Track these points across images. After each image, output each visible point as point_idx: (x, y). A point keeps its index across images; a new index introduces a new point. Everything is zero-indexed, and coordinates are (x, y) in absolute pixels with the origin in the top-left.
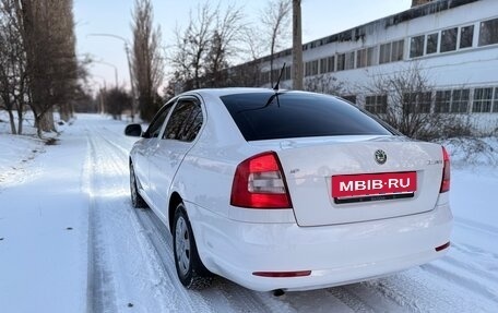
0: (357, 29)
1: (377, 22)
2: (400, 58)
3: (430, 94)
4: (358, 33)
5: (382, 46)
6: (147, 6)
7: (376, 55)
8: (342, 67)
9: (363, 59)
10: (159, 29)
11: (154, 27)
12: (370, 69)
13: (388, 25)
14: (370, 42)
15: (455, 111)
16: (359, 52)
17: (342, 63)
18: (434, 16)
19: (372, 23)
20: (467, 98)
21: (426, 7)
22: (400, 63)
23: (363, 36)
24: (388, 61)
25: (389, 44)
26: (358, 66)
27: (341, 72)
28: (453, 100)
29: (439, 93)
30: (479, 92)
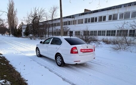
0: (73, 16)
1: (77, 14)
2: (82, 23)
3: (89, 31)
4: (73, 17)
5: (78, 20)
6: (13, 3)
7: (77, 22)
8: (69, 24)
9: (74, 23)
10: (16, 10)
11: (15, 9)
12: (76, 25)
13: (79, 15)
14: (76, 19)
15: (94, 35)
16: (73, 21)
17: (69, 23)
18: (89, 14)
19: (76, 15)
20: (96, 32)
21: (88, 12)
22: (82, 24)
23: (74, 17)
24: (80, 24)
25: (80, 20)
26: (73, 24)
27: (69, 25)
28: (94, 33)
29: (91, 31)
30: (99, 31)
